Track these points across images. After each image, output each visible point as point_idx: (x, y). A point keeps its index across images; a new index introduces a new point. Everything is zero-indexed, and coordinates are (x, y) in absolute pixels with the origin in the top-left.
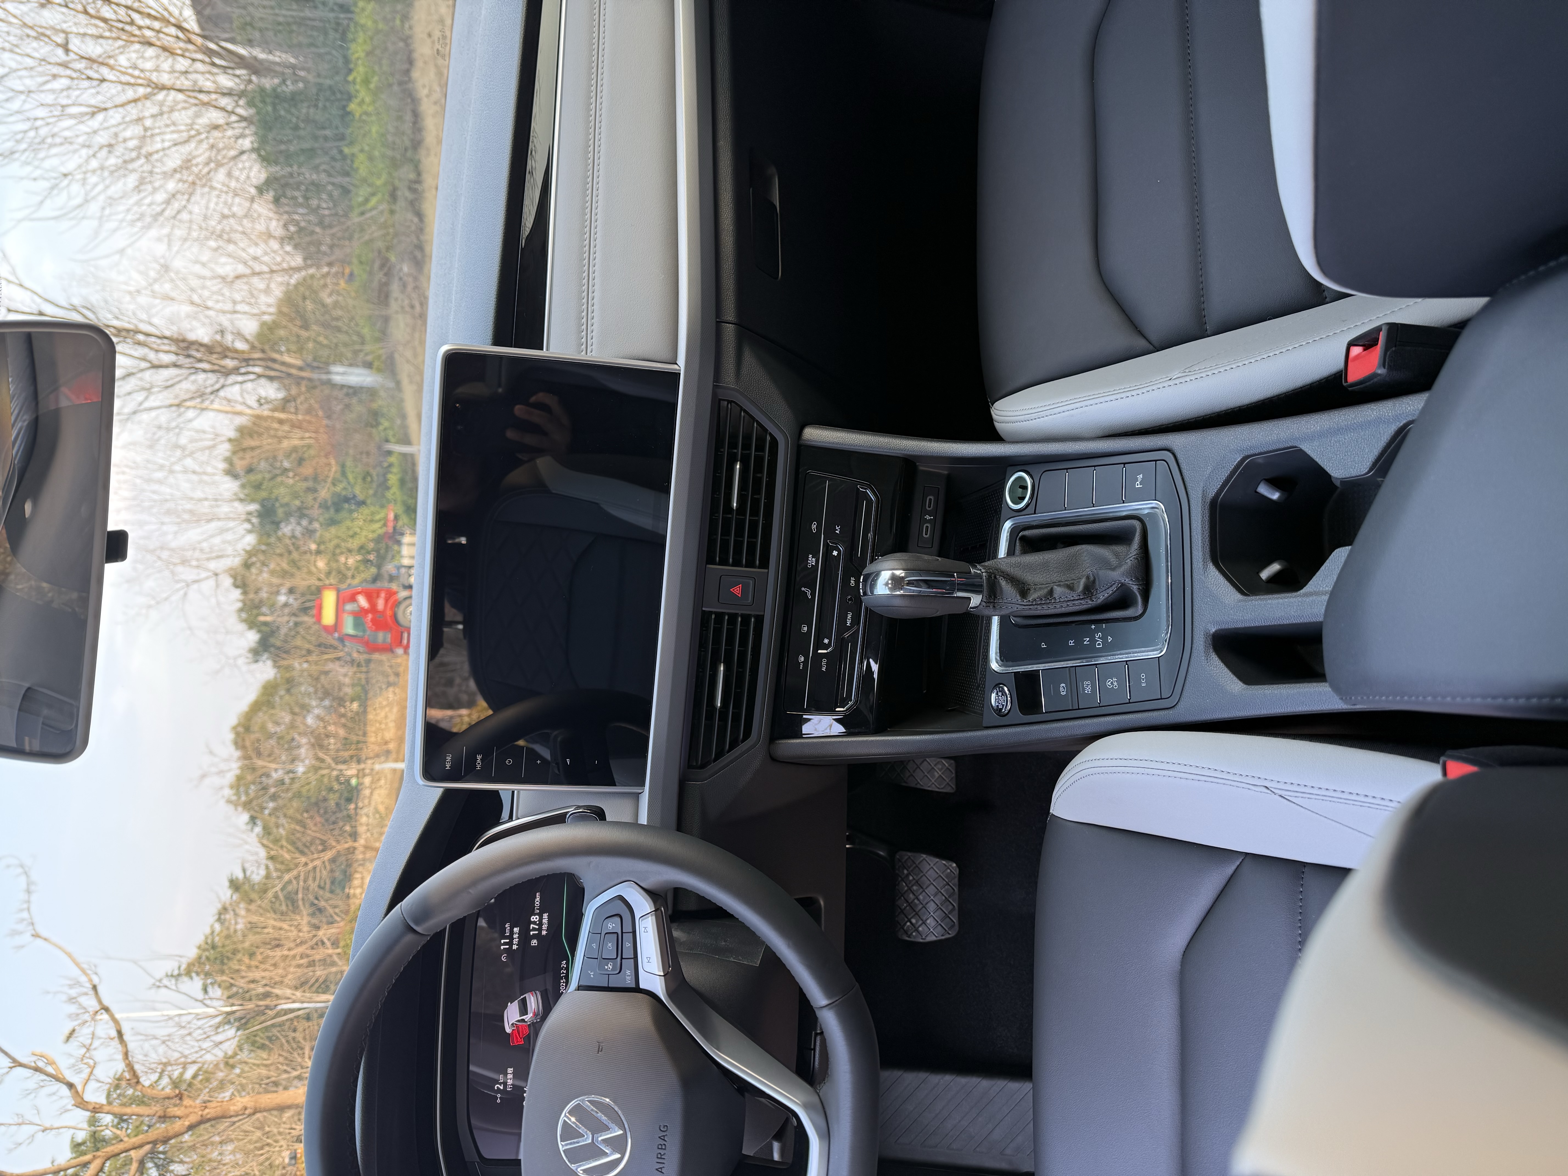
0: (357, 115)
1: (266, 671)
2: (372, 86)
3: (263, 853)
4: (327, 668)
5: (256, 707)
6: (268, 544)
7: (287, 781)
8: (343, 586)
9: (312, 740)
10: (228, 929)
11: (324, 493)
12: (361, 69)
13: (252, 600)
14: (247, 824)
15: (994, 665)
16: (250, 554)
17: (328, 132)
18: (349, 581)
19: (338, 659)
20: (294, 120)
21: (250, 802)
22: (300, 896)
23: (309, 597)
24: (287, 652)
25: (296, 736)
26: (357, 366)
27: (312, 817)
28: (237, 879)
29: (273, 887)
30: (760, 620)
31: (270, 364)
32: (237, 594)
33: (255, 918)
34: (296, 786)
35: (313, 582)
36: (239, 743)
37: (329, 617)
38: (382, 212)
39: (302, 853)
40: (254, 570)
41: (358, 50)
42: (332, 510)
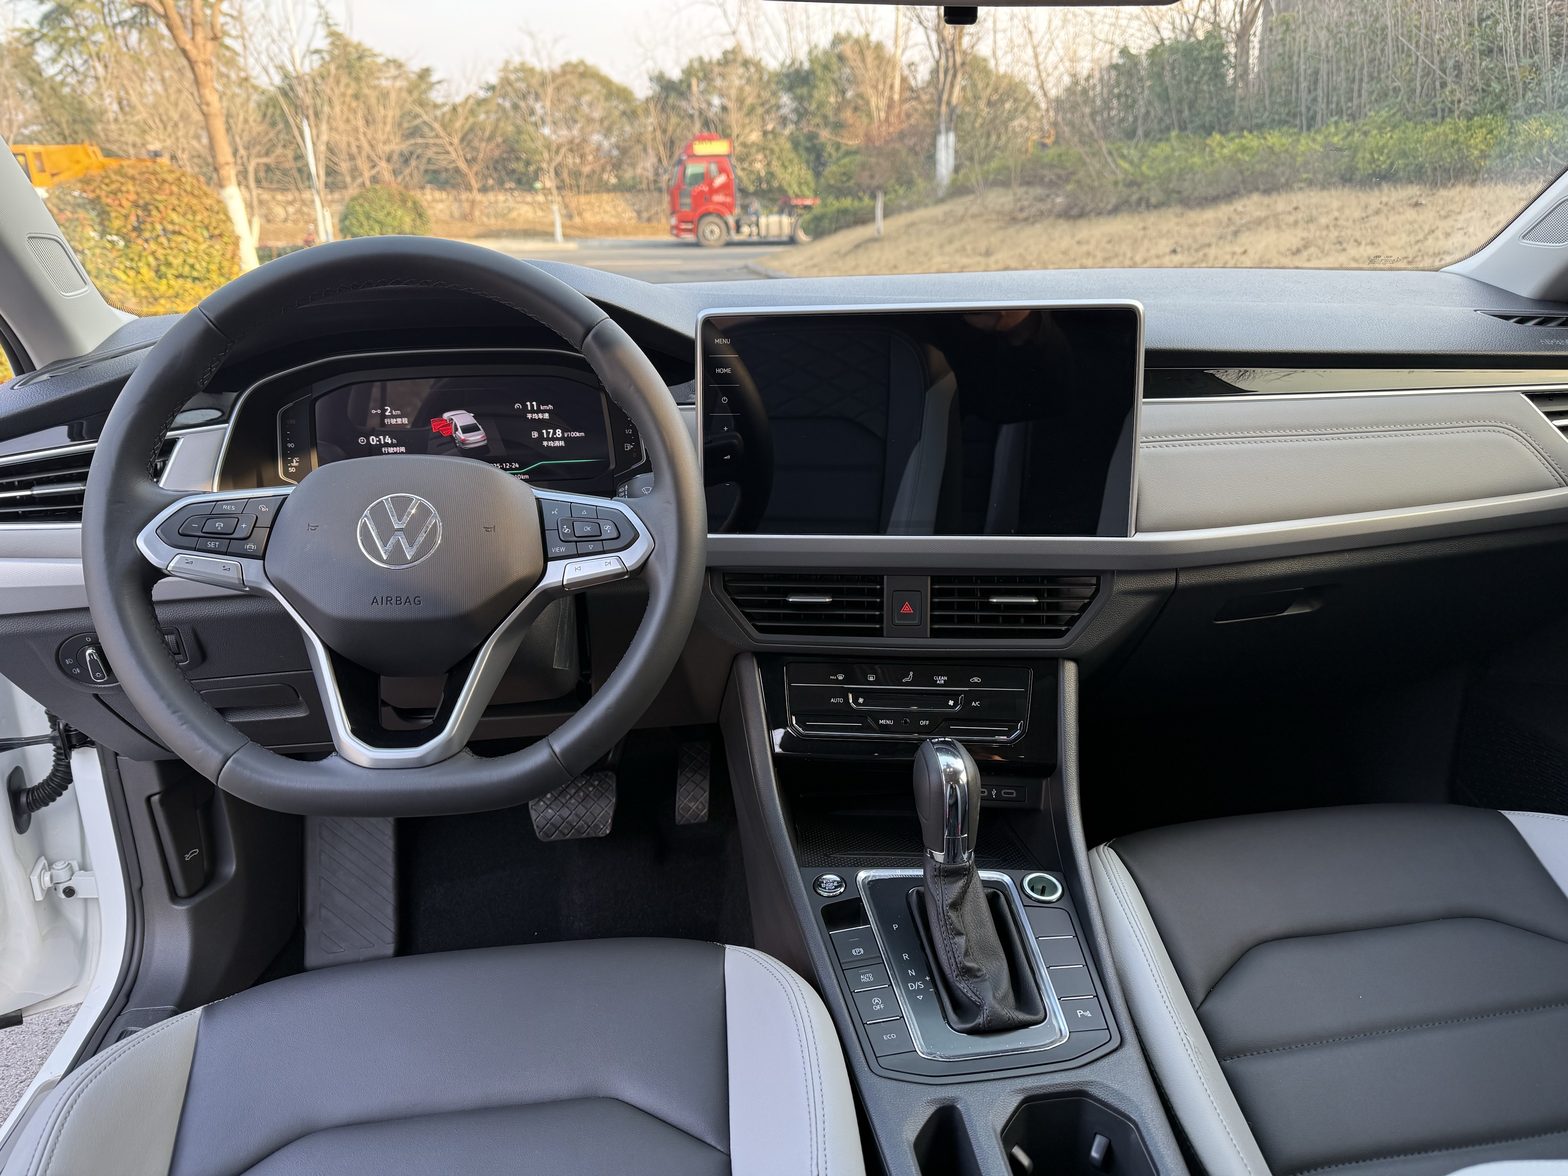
0: (1208, 141)
1: (642, 90)
2: (1239, 155)
3: (458, 99)
4: (650, 151)
5: (605, 82)
6: (769, 82)
7: (533, 119)
8: (734, 161)
9: (577, 141)
10: (380, 70)
11: (825, 134)
12: (1255, 143)
13: (712, 71)
14: (487, 83)
15: (862, 875)
16: (758, 65)
17: (1186, 113)
18: (739, 166)
19: (660, 161)
20: (1195, 79)
21: (510, 84)
22: (420, 141)
23: (720, 128)
24: (663, 109)
25: (579, 125)
26: (956, 158)
27: (498, 146)
28: (429, 76)
29: (426, 113)
30: (879, 633)
31: (951, 72)
32: (717, 55)
33: (393, 96)
34: (531, 129)
35: (736, 131)
36: (569, 69)
37: (701, 148)
38: (1113, 173)
39: (462, 140)
40: (741, 71)
41: (1275, 139)
42: (809, 144)
